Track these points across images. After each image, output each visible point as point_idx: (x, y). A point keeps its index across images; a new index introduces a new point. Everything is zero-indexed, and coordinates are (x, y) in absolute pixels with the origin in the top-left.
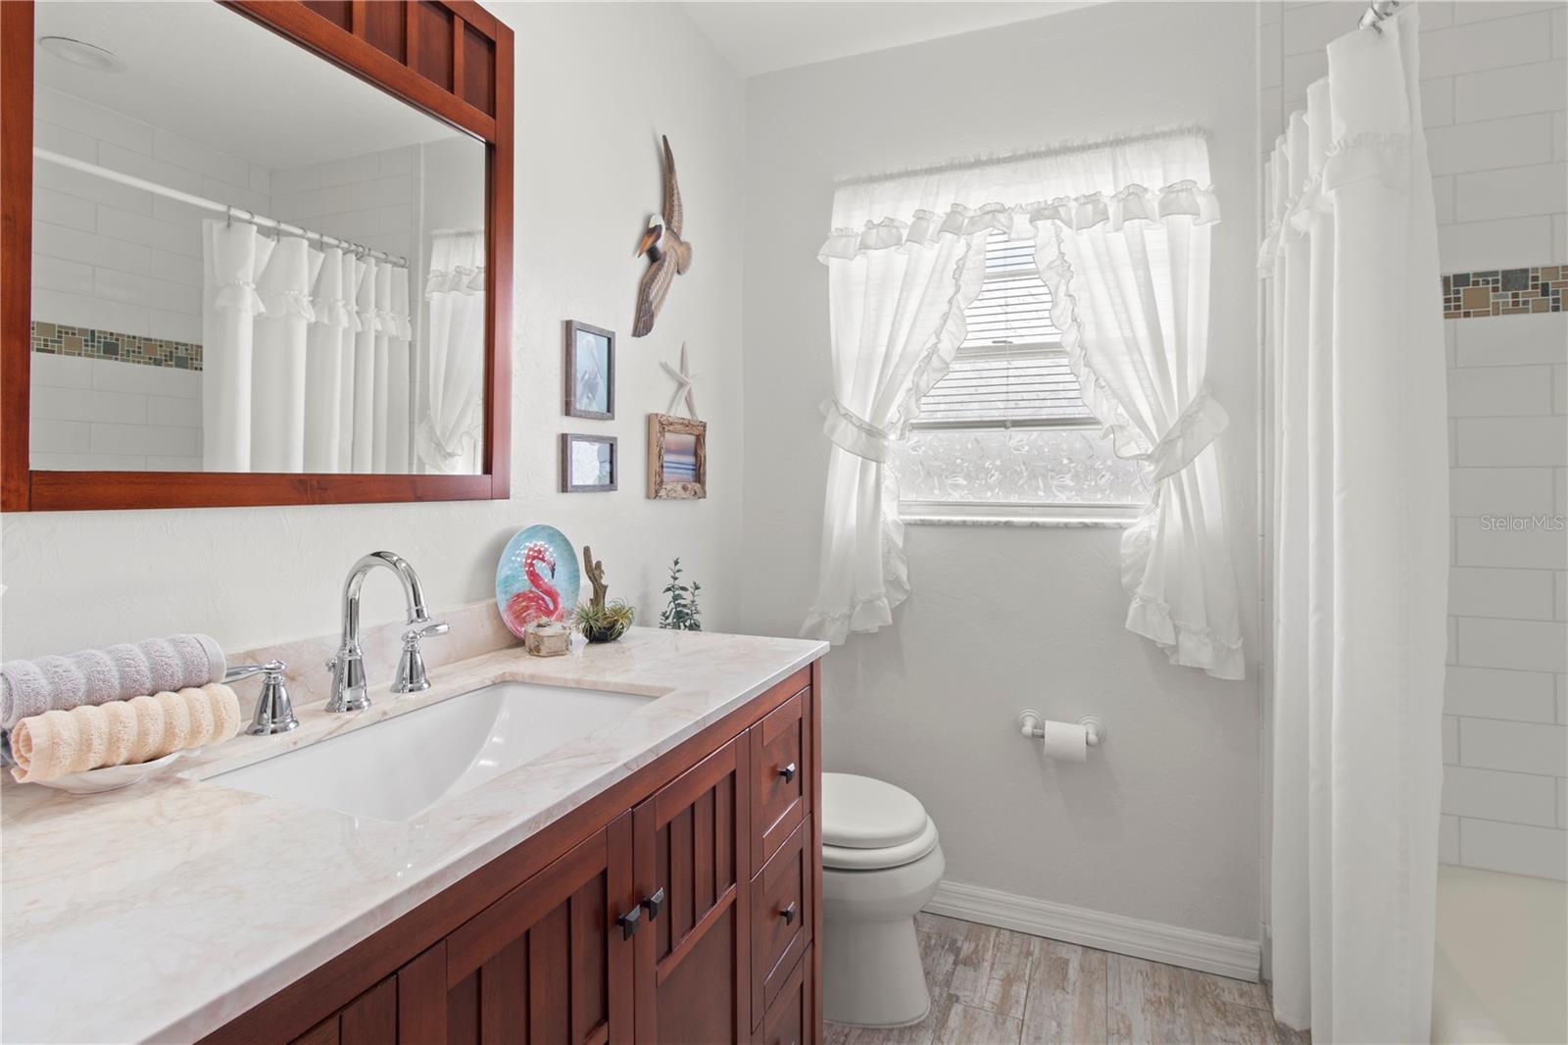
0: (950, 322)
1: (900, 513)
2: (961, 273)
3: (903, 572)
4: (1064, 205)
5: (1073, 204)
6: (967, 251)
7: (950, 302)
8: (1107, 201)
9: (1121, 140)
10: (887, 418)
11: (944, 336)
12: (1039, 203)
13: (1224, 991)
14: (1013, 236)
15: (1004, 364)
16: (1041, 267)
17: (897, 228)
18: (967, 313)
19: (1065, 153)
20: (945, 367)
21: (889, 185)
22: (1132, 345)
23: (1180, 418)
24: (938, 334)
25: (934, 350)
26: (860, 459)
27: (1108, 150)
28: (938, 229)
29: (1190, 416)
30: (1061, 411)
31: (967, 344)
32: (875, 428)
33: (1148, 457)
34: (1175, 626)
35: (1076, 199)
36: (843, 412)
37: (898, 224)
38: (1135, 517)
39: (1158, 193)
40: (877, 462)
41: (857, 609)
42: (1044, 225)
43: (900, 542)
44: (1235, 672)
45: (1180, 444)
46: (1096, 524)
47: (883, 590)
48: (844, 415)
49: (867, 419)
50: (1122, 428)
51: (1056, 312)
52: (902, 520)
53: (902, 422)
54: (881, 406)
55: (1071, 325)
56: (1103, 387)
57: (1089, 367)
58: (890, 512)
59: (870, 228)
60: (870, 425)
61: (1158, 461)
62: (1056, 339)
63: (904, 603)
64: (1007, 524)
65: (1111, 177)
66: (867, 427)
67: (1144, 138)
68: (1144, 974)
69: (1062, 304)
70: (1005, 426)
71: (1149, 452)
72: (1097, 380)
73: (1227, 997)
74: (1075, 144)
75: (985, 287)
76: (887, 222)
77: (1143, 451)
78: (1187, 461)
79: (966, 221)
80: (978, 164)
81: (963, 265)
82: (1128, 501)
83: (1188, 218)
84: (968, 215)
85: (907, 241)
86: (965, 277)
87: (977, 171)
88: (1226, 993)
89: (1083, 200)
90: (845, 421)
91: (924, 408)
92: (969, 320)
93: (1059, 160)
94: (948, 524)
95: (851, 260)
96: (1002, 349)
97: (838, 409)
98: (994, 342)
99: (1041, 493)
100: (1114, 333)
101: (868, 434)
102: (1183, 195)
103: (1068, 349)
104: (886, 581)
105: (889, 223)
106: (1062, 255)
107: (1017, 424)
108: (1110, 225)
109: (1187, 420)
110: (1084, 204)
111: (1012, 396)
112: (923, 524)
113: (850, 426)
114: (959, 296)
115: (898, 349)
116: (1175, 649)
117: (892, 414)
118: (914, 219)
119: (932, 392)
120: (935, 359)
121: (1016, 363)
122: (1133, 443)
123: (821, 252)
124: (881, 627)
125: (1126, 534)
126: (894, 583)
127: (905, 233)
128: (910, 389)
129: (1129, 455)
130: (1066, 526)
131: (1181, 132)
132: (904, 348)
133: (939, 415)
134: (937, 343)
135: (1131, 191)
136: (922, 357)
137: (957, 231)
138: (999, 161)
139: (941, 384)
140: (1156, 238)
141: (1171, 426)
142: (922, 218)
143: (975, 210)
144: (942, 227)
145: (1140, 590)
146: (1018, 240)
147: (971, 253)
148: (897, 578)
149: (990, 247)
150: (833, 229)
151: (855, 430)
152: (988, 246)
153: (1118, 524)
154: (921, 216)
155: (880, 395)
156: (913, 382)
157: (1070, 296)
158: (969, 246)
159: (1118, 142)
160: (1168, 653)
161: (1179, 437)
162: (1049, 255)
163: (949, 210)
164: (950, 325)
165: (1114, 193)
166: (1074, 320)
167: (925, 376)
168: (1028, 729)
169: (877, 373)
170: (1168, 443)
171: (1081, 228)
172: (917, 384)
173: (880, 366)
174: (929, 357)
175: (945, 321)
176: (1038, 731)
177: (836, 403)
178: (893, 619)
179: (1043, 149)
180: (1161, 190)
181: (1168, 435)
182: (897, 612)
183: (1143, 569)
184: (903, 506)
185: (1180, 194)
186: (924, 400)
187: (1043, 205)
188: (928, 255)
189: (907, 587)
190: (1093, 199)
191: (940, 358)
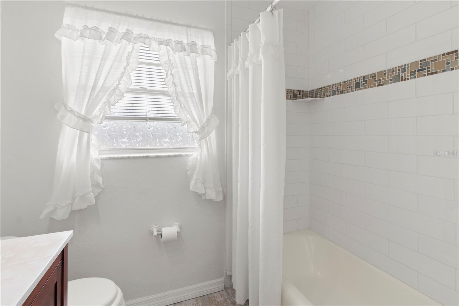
0: (124, 77)
1: (100, 154)
2: (130, 58)
3: (100, 180)
4: (170, 42)
5: (173, 43)
6: (132, 50)
7: (125, 68)
8: (185, 45)
9: (190, 26)
10: (94, 113)
11: (122, 82)
12: (161, 39)
13: (217, 298)
14: (151, 49)
15: (145, 96)
16: (162, 63)
17: (100, 33)
18: (131, 74)
19: (171, 24)
20: (122, 95)
21: (96, 13)
22: (192, 95)
23: (207, 120)
24: (119, 80)
25: (117, 87)
26: (79, 131)
27: (185, 28)
28: (120, 38)
29: (209, 119)
30: (165, 115)
31: (131, 87)
32: (87, 117)
33: (197, 132)
34: (204, 186)
35: (175, 41)
36: (69, 109)
37: (100, 31)
38: (193, 152)
39: (200, 47)
40: (89, 133)
41: (76, 200)
42: (163, 47)
43: (99, 167)
44: (220, 199)
45: (206, 128)
46: (179, 155)
47: (91, 190)
48: (70, 111)
49: (83, 113)
50: (189, 122)
51: (167, 80)
52: (100, 158)
53: (101, 116)
54: (90, 108)
55: (172, 85)
56: (183, 108)
57: (178, 101)
58: (95, 154)
59: (85, 29)
60: (85, 116)
61: (200, 134)
62: (166, 89)
63: (100, 194)
64: (147, 157)
65: (186, 37)
66: (83, 117)
67: (196, 27)
68: (194, 304)
69: (169, 77)
70: (146, 120)
71: (197, 131)
72: (181, 105)
73: (218, 300)
74: (174, 22)
75: (139, 66)
76: (95, 28)
77: (195, 130)
78: (209, 134)
79: (132, 38)
80: (137, 17)
81: (131, 55)
82: (187, 146)
83: (209, 57)
84: (133, 36)
85: (105, 39)
86: (131, 60)
87: (137, 20)
88: (218, 298)
89: (177, 42)
90: (70, 114)
91: (112, 110)
92: (132, 77)
93: (168, 25)
94: (122, 158)
95: (75, 41)
96: (143, 90)
97: (66, 109)
98: (140, 88)
99: (158, 144)
100: (186, 90)
101: (83, 120)
102: (208, 49)
103: (170, 94)
104: (92, 185)
105: (96, 29)
106: (170, 60)
107: (151, 119)
108: (186, 53)
109: (208, 120)
110: (178, 44)
111: (148, 109)
112: (110, 159)
113: (73, 116)
114: (128, 67)
115: (100, 84)
116: (204, 194)
117: (96, 112)
118: (108, 31)
119: (117, 104)
120: (117, 91)
121: (149, 97)
122: (192, 127)
123: (56, 33)
124: (88, 206)
125: (190, 157)
126: (96, 185)
127: (104, 36)
128: (106, 102)
129: (191, 132)
130: (169, 156)
131: (207, 29)
132: (103, 84)
133: (116, 114)
134: (119, 84)
135: (193, 43)
136: (111, 89)
137: (129, 40)
138: (146, 19)
139: (120, 101)
140: (199, 61)
141: (204, 122)
142: (112, 31)
143: (136, 35)
144: (122, 37)
145: (195, 176)
146: (153, 51)
147: (134, 51)
148: (98, 183)
149: (141, 51)
150: (64, 24)
151: (76, 119)
152: (140, 50)
153: (186, 154)
154: (111, 30)
155: (90, 104)
156: (107, 99)
157: (172, 75)
158: (133, 49)
159: (189, 26)
160: (202, 195)
161: (206, 126)
162: (165, 59)
163: (125, 31)
164: (125, 78)
165: (187, 43)
166: (174, 83)
167: (113, 97)
168: (155, 233)
169: (88, 94)
170: (203, 128)
171: (176, 52)
172: (109, 101)
173: (90, 91)
174: (115, 89)
175: (123, 76)
176: (160, 233)
177: (65, 105)
178: (95, 201)
179: (163, 20)
180: (201, 46)
181: (203, 125)
182: (97, 198)
183: (195, 169)
184: (101, 152)
185: (207, 49)
186: (112, 107)
187: (163, 40)
188: (115, 48)
189: (102, 186)
190: (181, 43)
191: (120, 91)
